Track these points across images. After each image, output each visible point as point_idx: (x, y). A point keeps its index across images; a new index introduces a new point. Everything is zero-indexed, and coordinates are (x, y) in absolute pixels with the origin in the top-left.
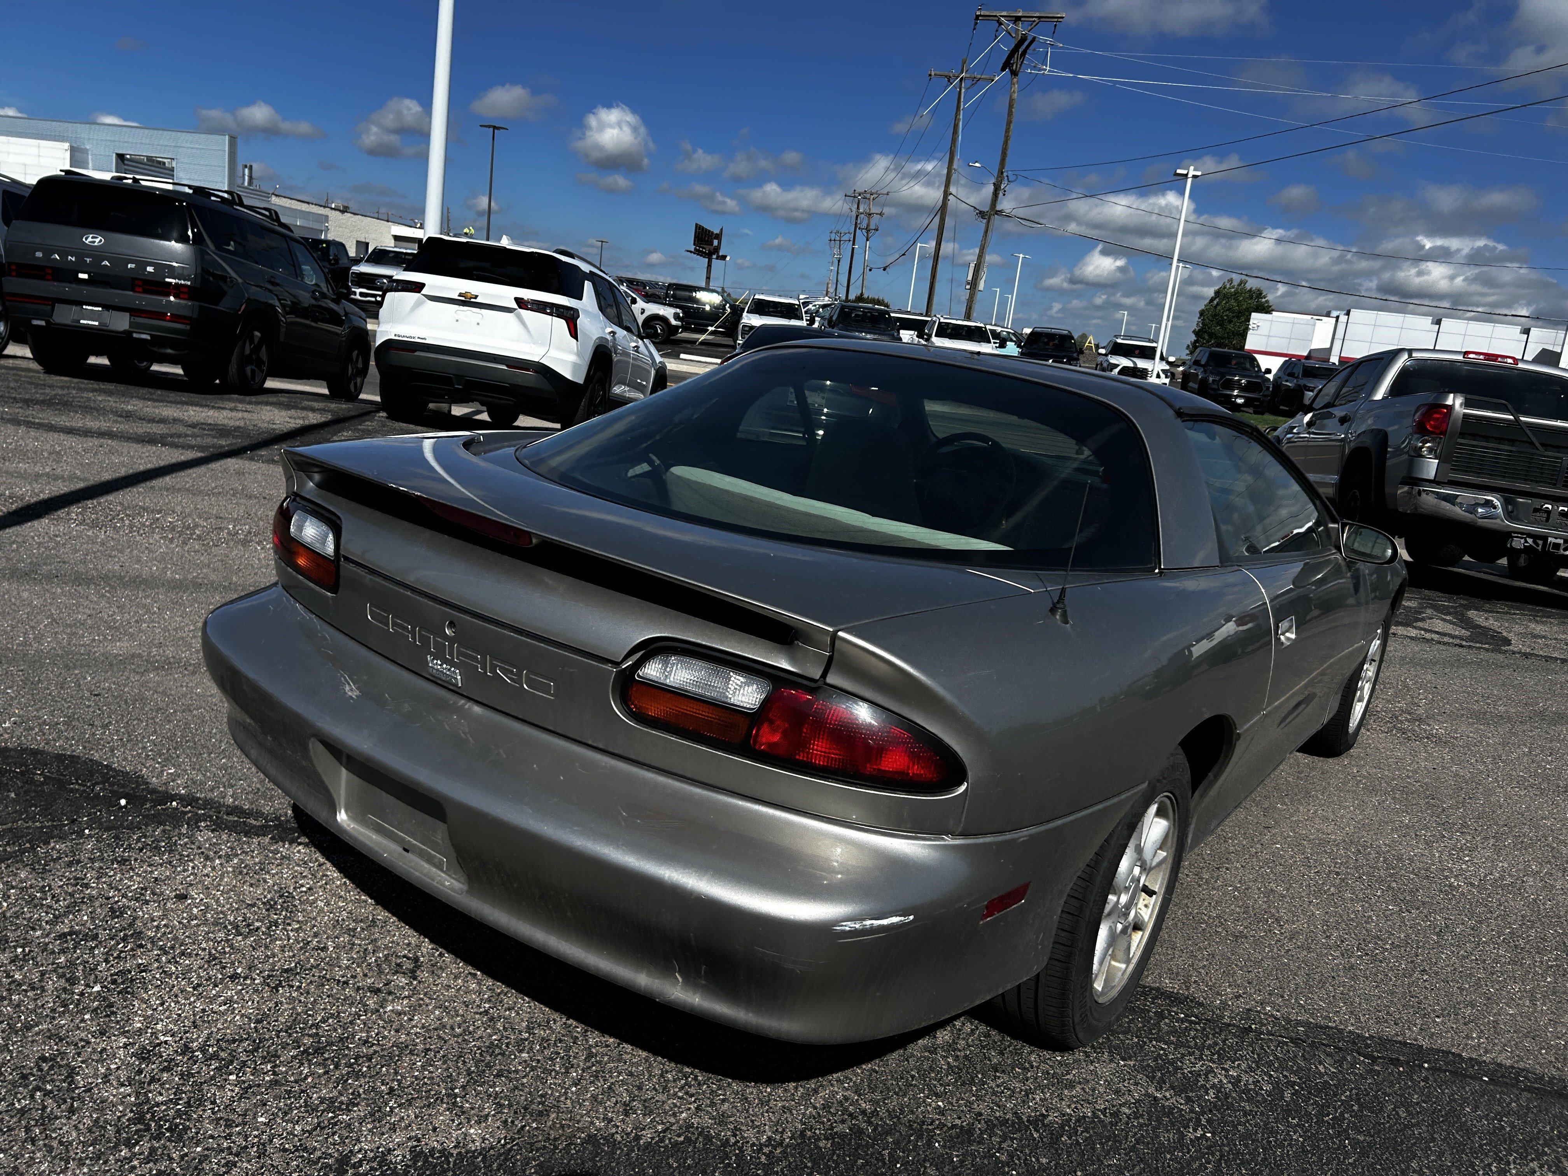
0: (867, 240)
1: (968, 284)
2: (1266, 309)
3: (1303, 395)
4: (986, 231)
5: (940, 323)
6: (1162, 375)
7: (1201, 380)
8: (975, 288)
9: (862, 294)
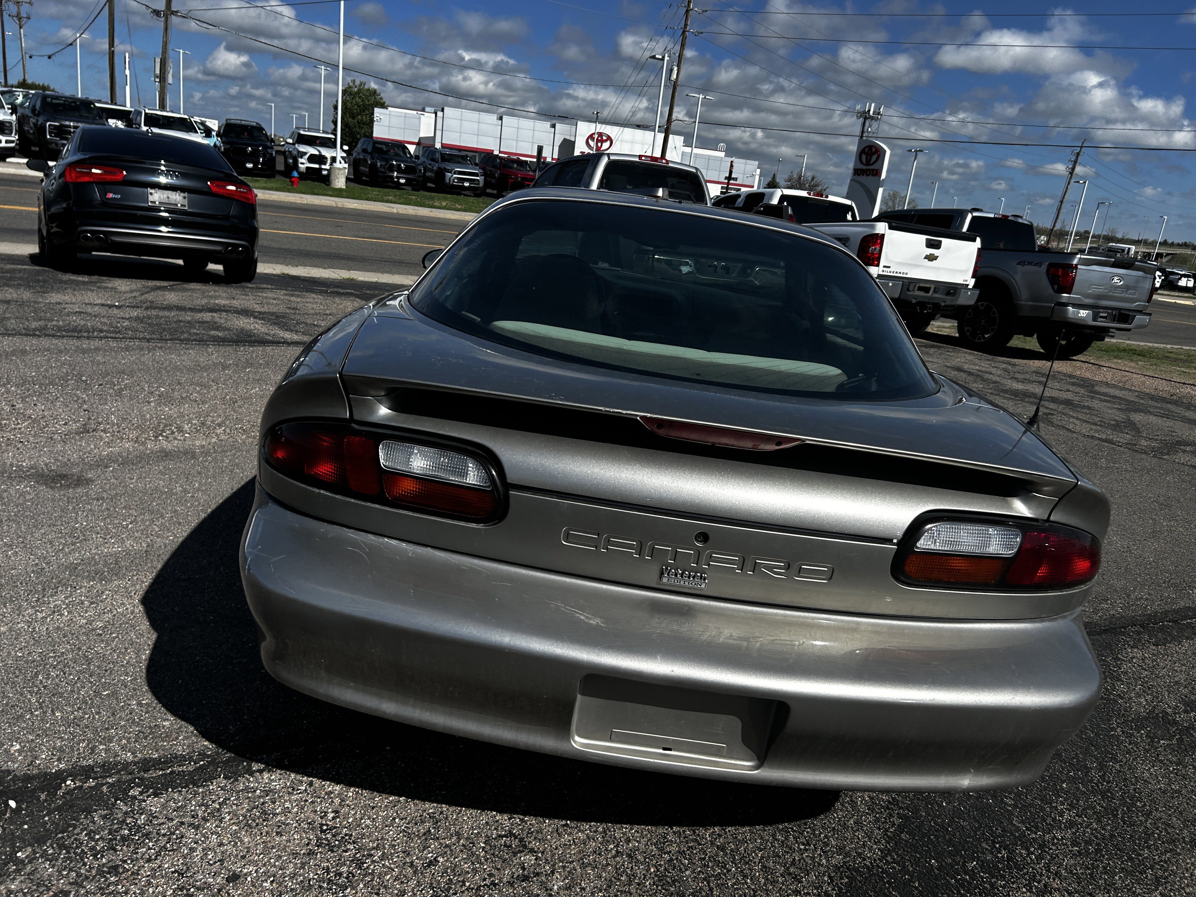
0: (21, 27)
1: (157, 77)
2: (383, 106)
3: (444, 176)
4: (166, 29)
5: (146, 114)
6: (343, 162)
7: (370, 164)
8: (165, 81)
9: (24, 80)
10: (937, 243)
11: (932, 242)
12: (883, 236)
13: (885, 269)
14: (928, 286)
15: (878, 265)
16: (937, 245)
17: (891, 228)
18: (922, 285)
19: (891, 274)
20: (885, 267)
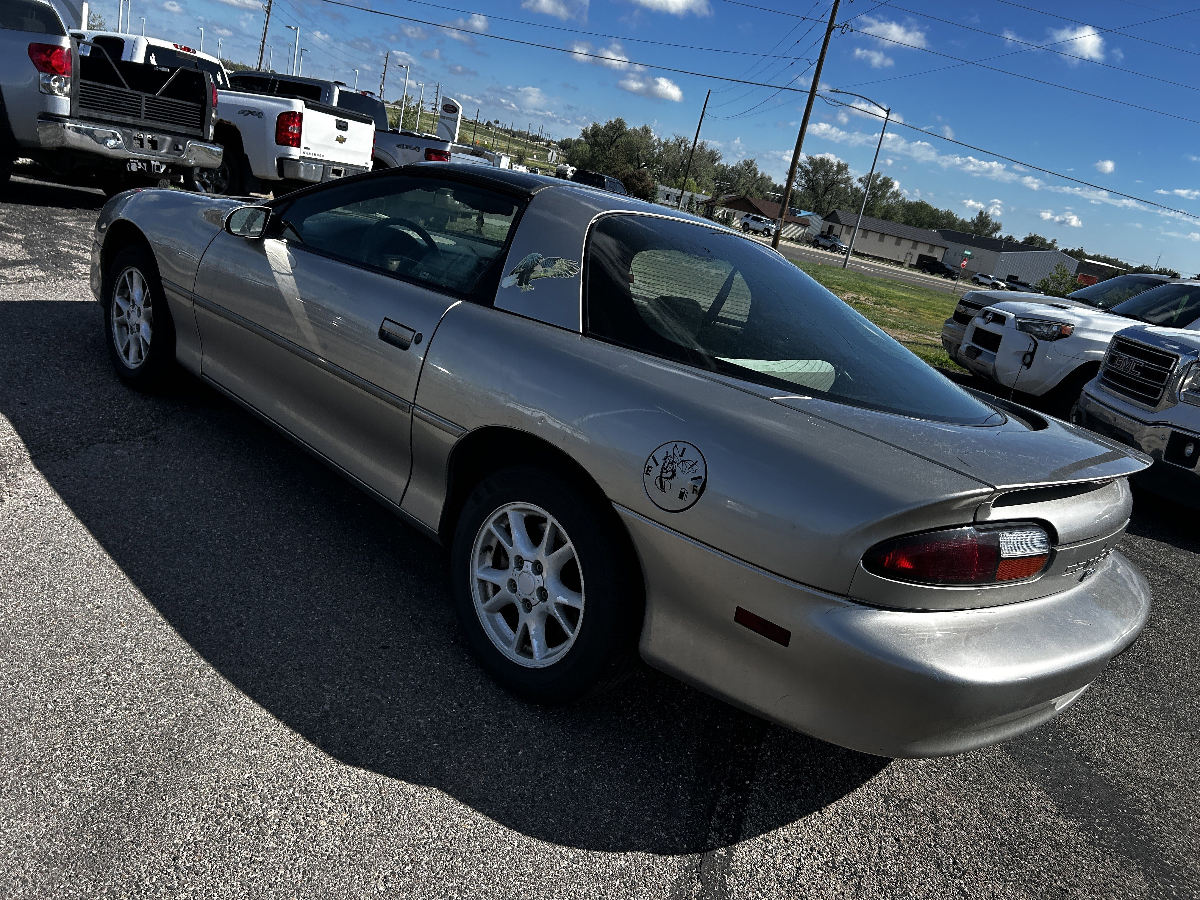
10: (345, 125)
11: (341, 124)
12: (301, 115)
13: (306, 151)
14: (340, 168)
15: (298, 146)
16: (344, 127)
17: (307, 106)
18: (336, 168)
19: (311, 156)
20: (305, 148)
